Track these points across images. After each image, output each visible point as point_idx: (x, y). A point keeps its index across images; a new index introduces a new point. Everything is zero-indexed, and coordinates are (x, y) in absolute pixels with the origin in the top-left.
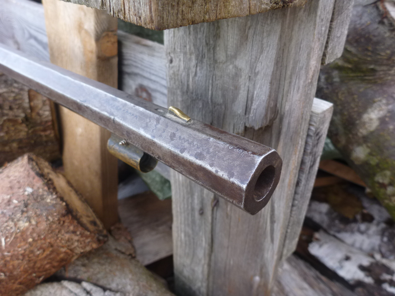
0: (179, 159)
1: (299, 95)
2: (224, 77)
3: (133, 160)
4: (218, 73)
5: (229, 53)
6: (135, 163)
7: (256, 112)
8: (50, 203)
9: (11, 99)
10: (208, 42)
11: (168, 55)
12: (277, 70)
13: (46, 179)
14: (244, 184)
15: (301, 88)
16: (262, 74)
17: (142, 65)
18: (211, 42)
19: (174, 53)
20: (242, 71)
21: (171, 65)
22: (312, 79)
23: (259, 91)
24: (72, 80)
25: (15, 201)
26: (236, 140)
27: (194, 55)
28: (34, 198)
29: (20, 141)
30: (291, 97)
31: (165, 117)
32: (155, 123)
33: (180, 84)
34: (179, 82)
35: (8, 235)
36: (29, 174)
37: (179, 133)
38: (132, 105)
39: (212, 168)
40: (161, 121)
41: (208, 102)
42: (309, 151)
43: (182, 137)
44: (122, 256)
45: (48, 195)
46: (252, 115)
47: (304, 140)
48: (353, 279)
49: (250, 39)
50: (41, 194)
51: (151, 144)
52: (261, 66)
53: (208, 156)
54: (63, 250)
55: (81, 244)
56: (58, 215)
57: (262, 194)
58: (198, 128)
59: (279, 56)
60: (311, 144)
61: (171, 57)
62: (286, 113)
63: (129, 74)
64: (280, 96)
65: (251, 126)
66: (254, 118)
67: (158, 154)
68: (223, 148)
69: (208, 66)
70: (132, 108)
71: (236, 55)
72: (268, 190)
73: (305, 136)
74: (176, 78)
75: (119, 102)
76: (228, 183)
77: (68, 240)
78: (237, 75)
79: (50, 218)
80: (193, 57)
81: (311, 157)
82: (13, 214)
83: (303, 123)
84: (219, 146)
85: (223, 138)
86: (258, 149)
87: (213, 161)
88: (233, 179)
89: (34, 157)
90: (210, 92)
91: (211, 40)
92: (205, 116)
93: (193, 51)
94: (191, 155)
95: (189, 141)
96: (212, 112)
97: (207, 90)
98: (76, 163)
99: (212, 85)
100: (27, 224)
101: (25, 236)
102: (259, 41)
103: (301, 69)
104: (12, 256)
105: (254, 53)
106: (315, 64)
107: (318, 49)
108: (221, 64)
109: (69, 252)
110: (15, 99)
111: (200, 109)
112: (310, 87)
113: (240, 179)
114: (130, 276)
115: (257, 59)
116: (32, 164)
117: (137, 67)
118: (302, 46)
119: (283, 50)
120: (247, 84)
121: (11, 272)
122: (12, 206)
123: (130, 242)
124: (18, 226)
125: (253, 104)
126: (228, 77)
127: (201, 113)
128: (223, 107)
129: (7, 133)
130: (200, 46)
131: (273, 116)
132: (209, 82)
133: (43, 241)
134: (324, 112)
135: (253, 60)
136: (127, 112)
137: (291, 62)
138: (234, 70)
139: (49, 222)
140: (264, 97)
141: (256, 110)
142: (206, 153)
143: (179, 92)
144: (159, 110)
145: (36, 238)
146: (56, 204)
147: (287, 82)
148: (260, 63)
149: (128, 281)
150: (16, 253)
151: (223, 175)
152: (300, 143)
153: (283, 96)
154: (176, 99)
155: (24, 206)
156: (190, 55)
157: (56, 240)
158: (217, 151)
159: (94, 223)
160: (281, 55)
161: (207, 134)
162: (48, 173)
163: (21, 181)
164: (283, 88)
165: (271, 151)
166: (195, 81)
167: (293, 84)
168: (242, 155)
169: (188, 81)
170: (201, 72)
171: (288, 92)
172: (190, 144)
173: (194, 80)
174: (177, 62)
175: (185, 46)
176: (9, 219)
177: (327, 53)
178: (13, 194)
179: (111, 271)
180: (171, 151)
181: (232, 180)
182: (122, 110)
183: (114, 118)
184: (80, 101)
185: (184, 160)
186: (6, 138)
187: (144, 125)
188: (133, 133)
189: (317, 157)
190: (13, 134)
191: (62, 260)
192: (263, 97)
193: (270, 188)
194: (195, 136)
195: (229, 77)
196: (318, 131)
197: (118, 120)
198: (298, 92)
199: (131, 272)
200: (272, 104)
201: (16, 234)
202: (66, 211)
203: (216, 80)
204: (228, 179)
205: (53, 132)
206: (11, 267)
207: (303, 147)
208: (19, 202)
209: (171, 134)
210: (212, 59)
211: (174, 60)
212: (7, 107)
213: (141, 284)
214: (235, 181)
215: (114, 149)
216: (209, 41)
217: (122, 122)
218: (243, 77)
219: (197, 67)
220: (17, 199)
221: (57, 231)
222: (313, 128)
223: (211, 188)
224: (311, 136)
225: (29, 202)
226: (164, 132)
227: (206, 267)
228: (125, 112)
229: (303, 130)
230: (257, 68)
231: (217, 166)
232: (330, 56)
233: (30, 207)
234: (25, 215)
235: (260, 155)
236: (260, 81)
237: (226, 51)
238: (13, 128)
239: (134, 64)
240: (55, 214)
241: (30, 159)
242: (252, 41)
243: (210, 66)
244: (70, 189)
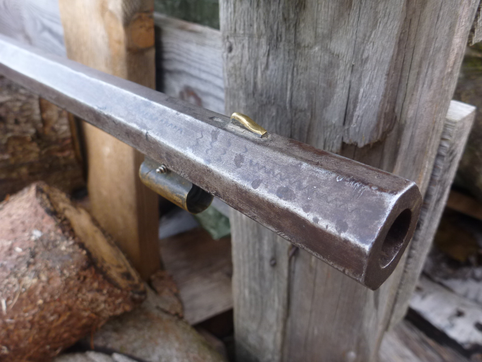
0: (250, 197)
1: (432, 92)
2: (310, 68)
3: (176, 195)
4: (302, 64)
5: (320, 31)
6: (179, 199)
7: (362, 120)
8: (65, 251)
9: (16, 109)
10: (286, 16)
11: (226, 40)
12: (398, 54)
13: (60, 218)
14: (367, 243)
15: (435, 82)
16: (374, 60)
17: (188, 59)
18: (292, 16)
19: (234, 37)
20: (340, 58)
21: (230, 55)
22: (453, 67)
23: (368, 88)
24: (88, 77)
25: (18, 250)
26: (346, 166)
27: (265, 37)
28: (43, 244)
29: (31, 165)
30: (418, 97)
31: (225, 129)
32: (210, 140)
33: (244, 82)
34: (242, 79)
35: (9, 295)
36: (37, 211)
37: (250, 155)
38: (175, 112)
39: (308, 213)
40: (219, 137)
41: (285, 108)
42: (438, 179)
43: (255, 161)
44: (165, 317)
45: (63, 240)
46: (355, 126)
47: (432, 162)
48: (468, 342)
49: (355, 7)
50: (52, 239)
51: (205, 173)
52: (372, 49)
53: (299, 194)
54: (86, 314)
55: (109, 305)
56: (76, 267)
57: (387, 254)
58: (280, 147)
59: (404, 31)
60: (441, 168)
61: (230, 42)
62: (408, 123)
63: (171, 72)
64: (401, 95)
65: (352, 142)
66: (357, 130)
67: (215, 188)
68: (326, 181)
69: (287, 54)
70: (174, 117)
71: (331, 33)
72: (398, 248)
73: (434, 157)
74: (238, 73)
75: (154, 107)
76: (337, 240)
77: (92, 302)
78: (332, 65)
79: (65, 272)
80: (263, 41)
81: (439, 187)
82: (15, 267)
83: (434, 136)
84: (318, 177)
85: (324, 162)
86: (386, 182)
87: (308, 201)
88: (346, 233)
89: (45, 187)
90: (289, 93)
91: (291, 12)
92: (280, 127)
93: (264, 32)
94: (270, 191)
95: (266, 168)
96: (291, 122)
97: (283, 89)
98: (105, 193)
99: (292, 82)
100: (35, 281)
101: (32, 297)
102: (371, 8)
103: (438, 50)
104: (16, 324)
105: (361, 28)
106: (460, 44)
107: (467, 18)
108: (306, 49)
109: (94, 316)
110: (22, 110)
111: (273, 117)
112: (449, 80)
113: (360, 235)
114: (177, 345)
115: (366, 39)
116: (41, 198)
117: (181, 62)
118: (441, 13)
119: (411, 20)
120: (348, 79)
121: (17, 345)
122: (14, 256)
123: (177, 295)
124: (23, 283)
125: (357, 109)
126: (317, 69)
127: (274, 124)
128: (309, 114)
129: (13, 154)
130: (274, 23)
131: (387, 127)
132: (287, 78)
133: (58, 304)
134: (464, 119)
135: (359, 40)
136: (167, 122)
137: (423, 40)
138: (327, 57)
139: (64, 278)
140: (376, 96)
141: (362, 117)
142: (296, 188)
143: (241, 94)
144: (215, 119)
145: (48, 299)
146: (74, 253)
147: (414, 72)
148: (372, 44)
149: (174, 352)
150: (22, 319)
151: (327, 226)
152: (427, 166)
153: (406, 94)
154: (237, 104)
155: (30, 256)
156: (259, 38)
157: (75, 302)
158: (315, 186)
159: (127, 276)
160: (407, 30)
161: (296, 157)
162: (64, 209)
163: (27, 221)
164: (406, 82)
165: (410, 184)
166: (266, 77)
167: (422, 76)
168: (361, 192)
169: (255, 77)
170: (275, 63)
171: (415, 88)
172: (268, 172)
173: (264, 76)
174: (240, 50)
175: (251, 25)
176: (11, 274)
177: (477, 26)
178: (16, 239)
179: (151, 338)
180: (236, 185)
181: (343, 235)
182: (160, 120)
183: (147, 133)
184: (99, 108)
185: (259, 199)
186: (12, 161)
187: (193, 143)
188: (177, 155)
189: (446, 187)
190: (21, 156)
191: (85, 327)
192: (374, 97)
193: (400, 244)
194: (276, 159)
195: (319, 68)
196: (453, 148)
197: (153, 135)
198: (430, 88)
199: (177, 338)
200: (388, 107)
201: (21, 293)
202: (87, 262)
203: (297, 74)
204: (337, 234)
205: (73, 152)
206: (16, 338)
207: (430, 172)
208: (24, 250)
209: (236, 157)
210: (293, 42)
211: (234, 47)
212: (11, 121)
213: (191, 355)
214: (350, 237)
215: (149, 178)
216: (289, 14)
217: (158, 138)
218: (342, 68)
219: (268, 55)
220: (21, 247)
221: (76, 290)
222: (445, 144)
223: (305, 246)
224: (443, 156)
225: (37, 250)
226: (225, 153)
227: (279, 336)
228: (163, 122)
229: (433, 146)
230: (366, 51)
231: (316, 211)
232: (479, 31)
233: (38, 257)
234: (33, 268)
235: (394, 192)
236: (370, 73)
237: (315, 28)
238: (20, 149)
239: (178, 57)
240: (73, 267)
241: (39, 191)
242: (358, 10)
243: (289, 52)
244: (95, 228)
